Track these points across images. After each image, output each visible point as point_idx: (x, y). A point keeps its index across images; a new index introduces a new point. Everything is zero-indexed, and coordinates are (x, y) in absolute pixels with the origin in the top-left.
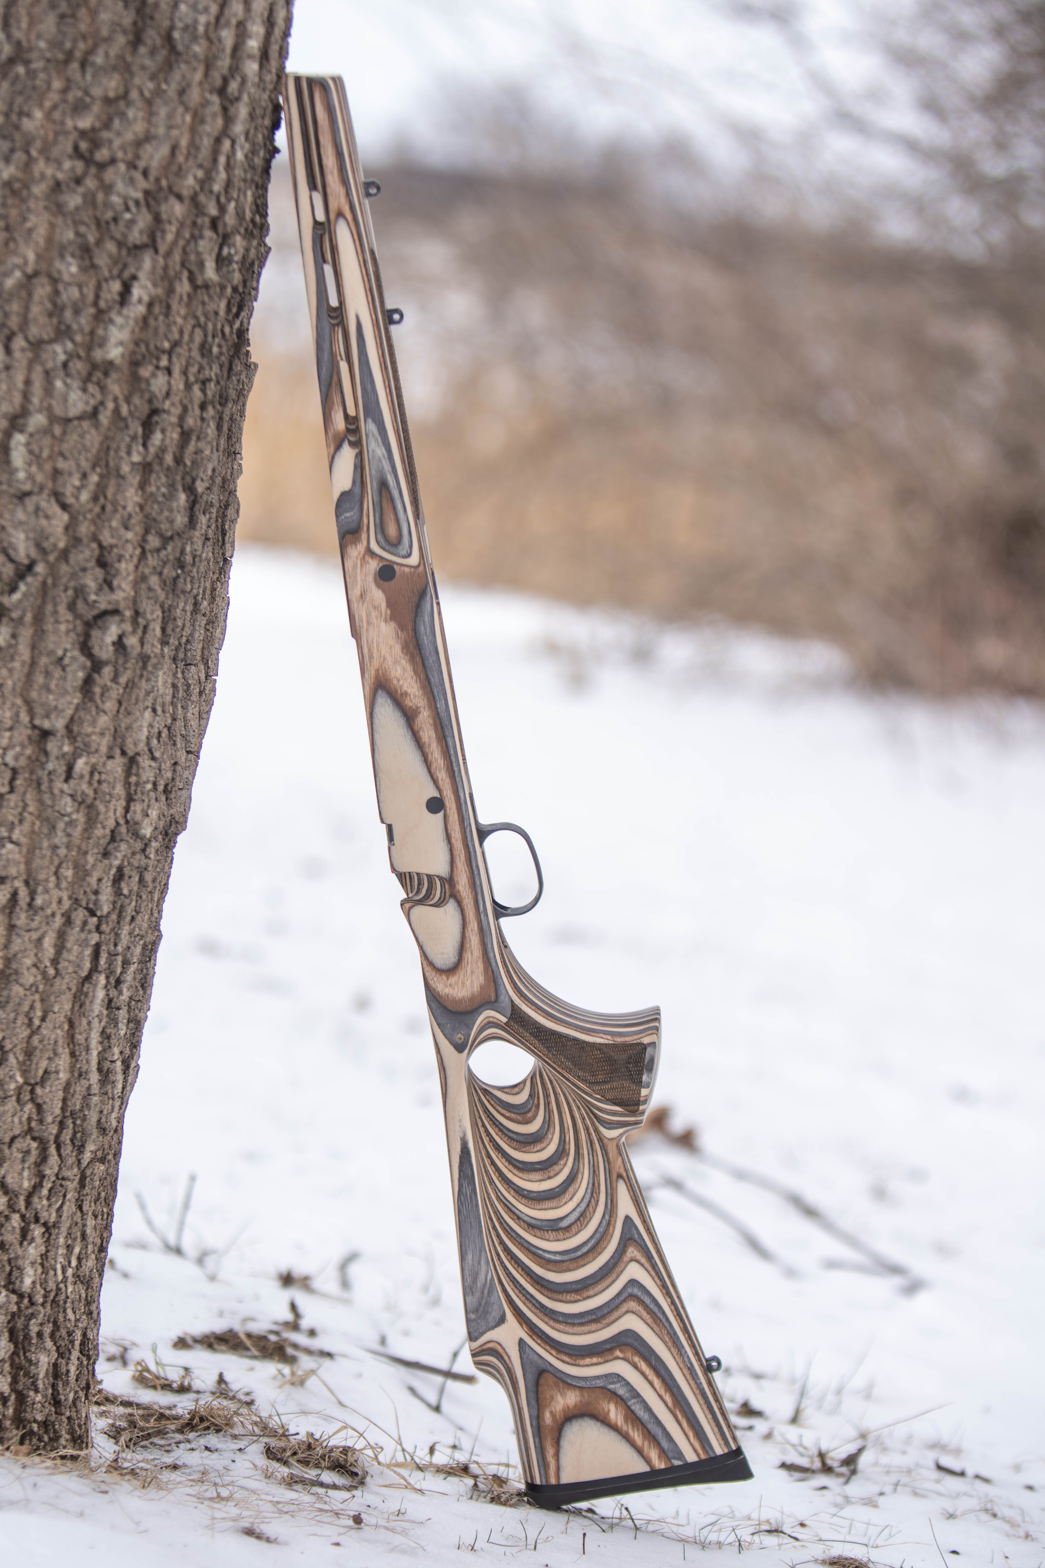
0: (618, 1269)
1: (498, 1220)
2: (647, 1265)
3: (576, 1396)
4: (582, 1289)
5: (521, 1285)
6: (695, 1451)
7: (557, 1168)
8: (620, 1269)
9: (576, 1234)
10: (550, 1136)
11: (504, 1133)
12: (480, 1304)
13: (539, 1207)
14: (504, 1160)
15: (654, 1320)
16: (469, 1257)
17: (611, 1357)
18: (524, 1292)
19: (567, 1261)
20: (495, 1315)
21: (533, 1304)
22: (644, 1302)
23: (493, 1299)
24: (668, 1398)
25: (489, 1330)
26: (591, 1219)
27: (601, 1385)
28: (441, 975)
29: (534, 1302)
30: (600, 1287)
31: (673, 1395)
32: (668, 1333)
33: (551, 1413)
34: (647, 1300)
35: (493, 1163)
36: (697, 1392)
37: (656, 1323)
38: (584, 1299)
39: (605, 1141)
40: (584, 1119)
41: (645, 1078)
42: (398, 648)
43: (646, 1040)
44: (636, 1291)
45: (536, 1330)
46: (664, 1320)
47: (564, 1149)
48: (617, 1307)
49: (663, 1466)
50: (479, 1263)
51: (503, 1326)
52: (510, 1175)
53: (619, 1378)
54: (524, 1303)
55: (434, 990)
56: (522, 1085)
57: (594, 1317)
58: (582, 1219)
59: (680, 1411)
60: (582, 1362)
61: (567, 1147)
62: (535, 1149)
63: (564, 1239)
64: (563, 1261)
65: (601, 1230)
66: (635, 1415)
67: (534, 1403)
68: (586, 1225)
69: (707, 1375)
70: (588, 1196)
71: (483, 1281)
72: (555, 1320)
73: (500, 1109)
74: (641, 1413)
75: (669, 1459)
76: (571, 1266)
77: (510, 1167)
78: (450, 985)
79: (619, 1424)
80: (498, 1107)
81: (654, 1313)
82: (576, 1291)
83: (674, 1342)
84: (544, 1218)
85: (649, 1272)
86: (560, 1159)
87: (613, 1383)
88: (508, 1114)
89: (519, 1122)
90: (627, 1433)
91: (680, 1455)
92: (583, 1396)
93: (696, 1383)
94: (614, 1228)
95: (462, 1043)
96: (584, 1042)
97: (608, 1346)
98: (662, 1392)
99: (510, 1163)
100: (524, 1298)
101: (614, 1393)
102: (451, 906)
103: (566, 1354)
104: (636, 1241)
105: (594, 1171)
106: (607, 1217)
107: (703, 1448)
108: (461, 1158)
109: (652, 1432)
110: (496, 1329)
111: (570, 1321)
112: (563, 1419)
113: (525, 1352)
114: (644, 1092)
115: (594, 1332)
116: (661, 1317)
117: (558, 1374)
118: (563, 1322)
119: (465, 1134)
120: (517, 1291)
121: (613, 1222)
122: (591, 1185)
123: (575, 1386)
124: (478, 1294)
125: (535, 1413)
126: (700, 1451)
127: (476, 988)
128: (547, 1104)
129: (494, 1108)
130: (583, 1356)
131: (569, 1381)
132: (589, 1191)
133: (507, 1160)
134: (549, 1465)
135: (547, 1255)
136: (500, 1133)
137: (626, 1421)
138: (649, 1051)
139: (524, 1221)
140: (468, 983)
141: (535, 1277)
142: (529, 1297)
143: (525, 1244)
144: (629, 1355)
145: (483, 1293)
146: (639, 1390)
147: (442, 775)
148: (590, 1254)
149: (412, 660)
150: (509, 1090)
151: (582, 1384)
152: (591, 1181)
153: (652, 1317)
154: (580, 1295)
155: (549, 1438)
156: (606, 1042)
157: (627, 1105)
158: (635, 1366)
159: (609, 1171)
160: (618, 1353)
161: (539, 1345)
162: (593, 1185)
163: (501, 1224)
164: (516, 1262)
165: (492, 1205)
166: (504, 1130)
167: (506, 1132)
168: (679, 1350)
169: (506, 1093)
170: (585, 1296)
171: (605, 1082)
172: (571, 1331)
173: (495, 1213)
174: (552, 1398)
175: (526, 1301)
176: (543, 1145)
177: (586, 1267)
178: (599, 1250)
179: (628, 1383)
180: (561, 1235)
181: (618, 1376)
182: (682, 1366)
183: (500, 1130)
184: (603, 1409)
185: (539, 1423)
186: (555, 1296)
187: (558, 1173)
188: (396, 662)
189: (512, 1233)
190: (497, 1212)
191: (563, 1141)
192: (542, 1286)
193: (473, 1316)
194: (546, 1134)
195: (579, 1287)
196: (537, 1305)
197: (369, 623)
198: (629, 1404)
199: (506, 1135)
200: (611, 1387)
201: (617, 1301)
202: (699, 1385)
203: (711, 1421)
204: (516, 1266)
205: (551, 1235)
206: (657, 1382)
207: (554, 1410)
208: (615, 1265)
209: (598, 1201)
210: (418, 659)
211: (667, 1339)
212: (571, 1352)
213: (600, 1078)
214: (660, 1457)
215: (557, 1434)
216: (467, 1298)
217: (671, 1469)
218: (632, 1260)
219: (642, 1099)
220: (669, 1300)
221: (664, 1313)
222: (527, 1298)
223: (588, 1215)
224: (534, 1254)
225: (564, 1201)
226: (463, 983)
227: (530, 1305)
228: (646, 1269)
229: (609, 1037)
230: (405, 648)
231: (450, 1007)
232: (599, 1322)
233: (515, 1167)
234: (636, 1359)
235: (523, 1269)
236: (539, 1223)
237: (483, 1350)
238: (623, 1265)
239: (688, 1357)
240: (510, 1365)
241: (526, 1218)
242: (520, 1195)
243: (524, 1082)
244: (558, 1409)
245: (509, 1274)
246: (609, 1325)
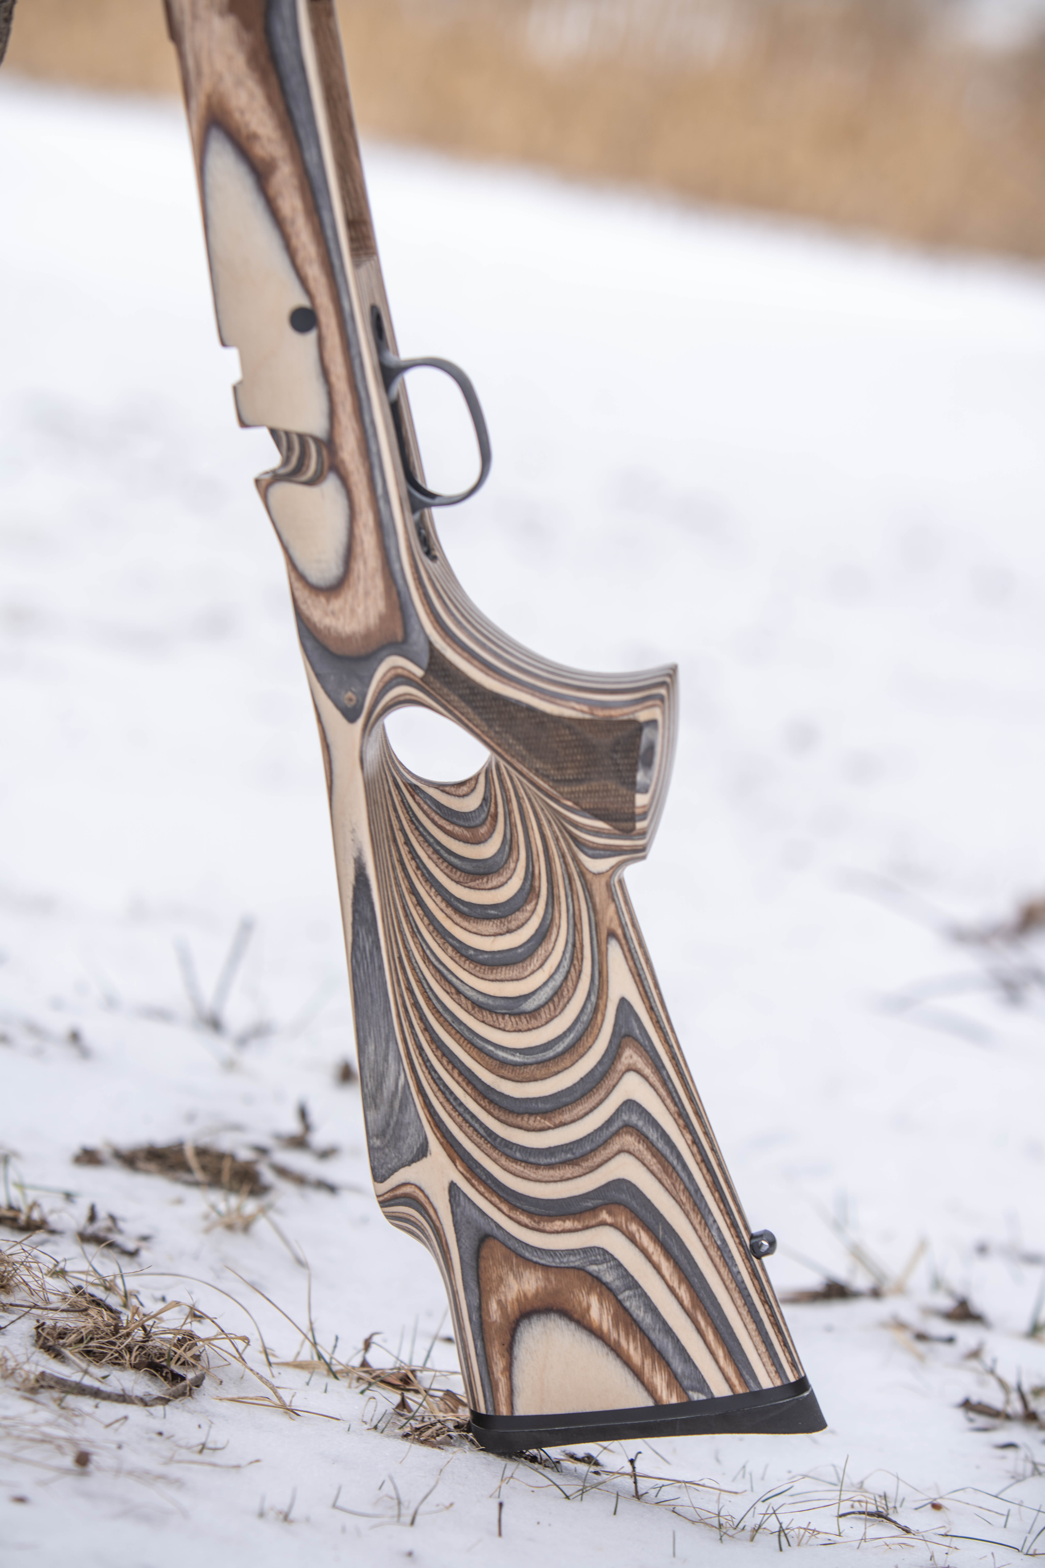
0: (609, 1082)
1: (424, 993)
2: (653, 1078)
3: (537, 1279)
4: (553, 1111)
5: (456, 1098)
6: (727, 1380)
7: (521, 916)
8: (612, 1083)
9: (547, 1023)
10: (512, 865)
11: (441, 857)
12: (388, 1125)
13: (491, 977)
14: (438, 899)
15: (663, 1167)
16: (371, 1048)
17: (593, 1222)
18: (461, 1110)
19: (531, 1064)
20: (411, 1142)
21: (475, 1130)
22: (647, 1138)
23: (408, 1117)
24: (683, 1292)
25: (403, 1166)
26: (570, 999)
27: (577, 1264)
28: (317, 595)
29: (477, 1126)
30: (580, 1109)
31: (691, 1287)
32: (686, 1188)
33: (499, 1302)
34: (653, 1135)
35: (420, 903)
36: (732, 1286)
37: (666, 1172)
38: (557, 1126)
39: (589, 877)
40: (557, 839)
41: (640, 777)
42: (240, 61)
43: (643, 716)
44: (634, 1119)
45: (478, 1171)
46: (679, 1168)
47: (532, 886)
48: (605, 1143)
49: (674, 1400)
50: (386, 1060)
51: (424, 1161)
52: (447, 924)
53: (604, 1255)
54: (460, 1127)
55: (308, 619)
56: (473, 782)
57: (569, 1156)
58: (556, 999)
59: (703, 1314)
60: (548, 1226)
61: (537, 884)
62: (490, 885)
63: (529, 1030)
64: (525, 1065)
65: (585, 1018)
66: (631, 1315)
67: (473, 1285)
68: (562, 1010)
69: (750, 1260)
70: (566, 963)
71: (393, 1088)
72: (508, 1157)
73: (436, 818)
74: (640, 1313)
75: (685, 1390)
76: (538, 1074)
77: (449, 911)
78: (333, 613)
79: (605, 1328)
80: (433, 815)
81: (662, 1155)
82: (544, 1113)
83: (695, 1204)
84: (498, 994)
85: (656, 1090)
86: (526, 901)
87: (595, 1263)
88: (449, 827)
89: (466, 841)
90: (618, 1343)
91: (702, 1385)
92: (548, 1279)
93: (730, 1271)
94: (604, 1016)
95: (354, 707)
96: (544, 714)
97: (589, 1204)
98: (675, 1284)
99: (449, 904)
100: (460, 1119)
101: (597, 1279)
102: (331, 484)
103: (524, 1211)
104: (636, 1040)
105: (575, 925)
106: (593, 998)
107: (740, 1375)
108: (356, 889)
109: (657, 1345)
110: (414, 1165)
111: (532, 1160)
112: (517, 1313)
113: (458, 1205)
114: (641, 800)
115: (568, 1179)
116: (675, 1162)
117: (510, 1243)
118: (522, 1161)
119: (360, 851)
120: (449, 1108)
121: (602, 1007)
122: (570, 946)
123: (536, 1263)
124: (384, 1109)
125: (475, 1302)
126: (735, 1381)
127: (373, 619)
128: (508, 814)
129: (428, 816)
130: (552, 1217)
131: (527, 1255)
132: (568, 955)
133: (444, 899)
134: (497, 1385)
135: (501, 1054)
136: (435, 857)
137: (616, 1325)
138: (647, 733)
139: (467, 998)
140: (360, 610)
141: (479, 1086)
142: (468, 1117)
143: (467, 1033)
144: (622, 1220)
145: (391, 1106)
146: (636, 1277)
147: (314, 272)
148: (567, 1056)
149: (264, 80)
150: (453, 790)
151: (547, 1260)
152: (571, 940)
153: (660, 1162)
154: (550, 1120)
155: (496, 1343)
156: (579, 715)
157: (616, 820)
158: (632, 1239)
159: (595, 926)
160: (604, 1216)
161: (482, 1194)
162: (574, 945)
163: (428, 999)
164: (450, 1062)
165: (413, 969)
166: (442, 852)
167: (446, 855)
168: (703, 1217)
169: (448, 793)
170: (557, 1122)
171: (578, 781)
172: (533, 1175)
173: (419, 981)
174: (501, 1280)
175: (464, 1124)
176: (502, 879)
177: (560, 1076)
178: (581, 1050)
179: (619, 1265)
180: (524, 1024)
181: (605, 1252)
182: (707, 1243)
183: (436, 852)
184: (580, 1303)
185: (481, 1317)
186: (511, 1119)
187: (523, 925)
188: (239, 83)
189: (446, 1016)
190: (422, 981)
191: (530, 875)
192: (491, 1102)
193: (377, 1143)
194: (506, 862)
195: (548, 1106)
196: (482, 1131)
197: (195, 16)
198: (621, 1297)
199: (445, 860)
200: (593, 1268)
201: (606, 1133)
202: (735, 1276)
203: (754, 1334)
204: (450, 1067)
205: (509, 1022)
206: (666, 1267)
207: (503, 1298)
208: (605, 1075)
209: (580, 972)
210: (273, 79)
211: (684, 1199)
212: (533, 1209)
213: (570, 773)
214: (669, 1385)
215: (508, 1337)
216: (368, 1113)
217: (688, 1406)
218: (629, 1069)
219: (638, 811)
220: (688, 1137)
221: (679, 1157)
222: (464, 1119)
223: (565, 993)
224: (481, 1050)
225: (530, 970)
226: (353, 611)
227: (470, 1131)
228: (652, 1085)
229: (585, 708)
230: (253, 60)
231: (333, 648)
232: (578, 1164)
233: (457, 910)
234: (633, 1227)
235: (460, 1074)
236: (491, 1002)
237: (396, 1197)
238: (616, 1076)
239: (718, 1228)
240: (438, 1224)
241: (470, 993)
242: (462, 955)
243: (476, 778)
244: (509, 1299)
245: (437, 1080)
246: (592, 1170)
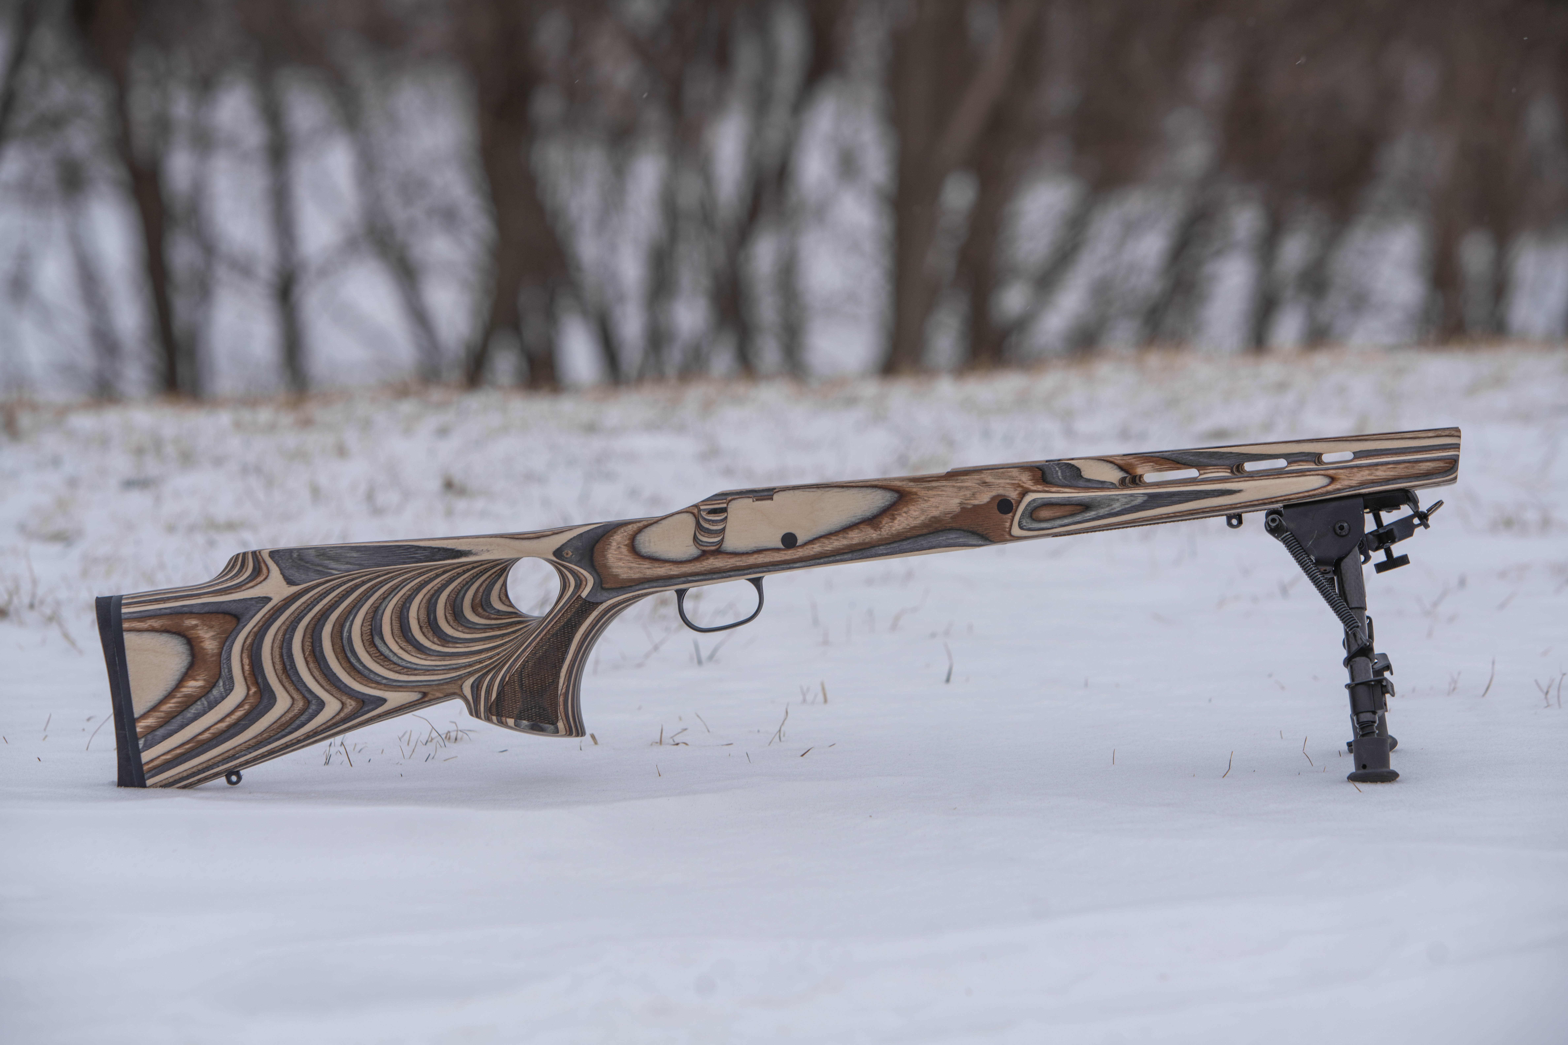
0: (334, 691)
1: (385, 580)
2: (338, 718)
3: (213, 649)
4: (315, 656)
5: (321, 600)
6: (152, 761)
7: (430, 635)
8: (334, 693)
9: (368, 652)
10: (460, 629)
11: (464, 586)
12: (307, 562)
13: (393, 617)
14: (439, 585)
15: (284, 724)
16: (355, 555)
17: (249, 683)
18: (315, 603)
19: (342, 643)
20: (296, 575)
21: (302, 611)
22: (302, 715)
23: (312, 575)
24: (207, 735)
25: (281, 570)
26: (383, 666)
27: (223, 673)
28: (629, 539)
29: (305, 612)
30: (317, 673)
31: (209, 740)
32: (272, 737)
33: (196, 626)
34: (303, 718)
35: (438, 576)
36: (210, 763)
37: (281, 725)
38: (306, 659)
39: (460, 682)
40: (480, 662)
41: (525, 722)
42: (935, 513)
43: (560, 725)
44: (313, 707)
45: (278, 613)
46: (283, 733)
47: (449, 642)
48: (298, 690)
49: (138, 730)
50: (347, 563)
51: (284, 583)
52: (425, 591)
53: (229, 690)
54: (304, 603)
55: (615, 532)
56: (508, 603)
57: (288, 667)
58: (382, 657)
59: (193, 747)
60: (245, 655)
61: (450, 645)
62: (447, 615)
63: (363, 641)
64: (342, 639)
65: (372, 676)
66: (192, 705)
67: (206, 609)
68: (376, 661)
69: (225, 772)
70: (404, 664)
71: (330, 566)
72: (286, 630)
73: (487, 582)
74: (193, 710)
75: (145, 735)
76: (337, 647)
77: (432, 592)
78: (619, 547)
79: (183, 690)
80: (489, 580)
81: (291, 723)
82: (313, 652)
83: (261, 742)
84: (384, 622)
85: (331, 720)
86: (439, 638)
87: (224, 684)
88: (481, 590)
89: (473, 600)
90: (174, 697)
91: (148, 746)
92: (213, 656)
93: (219, 762)
94: (374, 688)
95: (563, 556)
96: (561, 668)
97: (260, 680)
98: (211, 731)
99: (436, 591)
100: (309, 602)
101: (214, 685)
102: (694, 551)
103: (253, 641)
104: (361, 708)
105: (428, 670)
106: (384, 681)
107: (154, 768)
108: (452, 550)
109: (174, 720)
110: (281, 576)
111: (285, 644)
112: (190, 636)
113: (257, 603)
114: (511, 722)
115: (274, 667)
116: (287, 731)
117: (234, 633)
118: (284, 638)
119: (476, 554)
120: (316, 596)
121: (380, 687)
122: (415, 666)
123: (222, 649)
124: (317, 560)
125: (195, 610)
126: (151, 765)
127: (615, 571)
128: (491, 628)
129: (488, 577)
130: (250, 657)
131: (227, 643)
132: (409, 665)
133: (439, 588)
134: (142, 622)
135: (348, 624)
136: (464, 582)
137: (185, 696)
138: (550, 727)
139: (381, 603)
140: (621, 564)
141: (328, 612)
142: (310, 607)
143: (360, 604)
144: (251, 700)
145: (319, 565)
146: (216, 708)
147: (817, 548)
148: (348, 665)
149: (924, 525)
150: (503, 591)
151: (224, 655)
152: (419, 667)
153: (287, 722)
154: (309, 655)
155: (170, 623)
156: (560, 688)
157: (497, 705)
158: (240, 706)
159: (428, 684)
160: (253, 690)
161: (264, 616)
162: (416, 669)
163: (381, 582)
164: (343, 595)
165: (399, 574)
166: (467, 586)
167: (465, 588)
168: (253, 746)
169: (501, 588)
170: (308, 659)
171: (521, 686)
172: (275, 645)
173: (392, 577)
174: (211, 627)
175: (306, 604)
176: (451, 623)
177: (336, 661)
178: (352, 673)
179: (223, 698)
180: (366, 637)
181: (231, 690)
182: (237, 749)
183: (467, 583)
184: (198, 675)
185: (186, 613)
186: (309, 631)
187: (425, 636)
188: (923, 511)
189: (371, 592)
190: (392, 579)
191: (456, 641)
192: (319, 619)
193: (295, 555)
194: (462, 625)
195: (317, 653)
196: (302, 614)
197: (960, 488)
198: (203, 699)
199: (462, 588)
200: (221, 683)
201: (304, 690)
202: (217, 764)
203: (181, 775)
204: (340, 596)
205: (367, 629)
206: (222, 725)
207: (199, 628)
208: (338, 688)
209: (400, 673)
210: (925, 531)
211: (264, 736)
212: (255, 646)
213: (526, 681)
214: (148, 727)
215: (174, 630)
216: (314, 550)
217: (135, 737)
218: (343, 704)
219: (504, 719)
220: (302, 737)
221: (290, 733)
222: (309, 605)
223: (386, 663)
224: (350, 612)
225: (399, 641)
226: (620, 559)
227: (302, 608)
228: (333, 717)
229: (564, 691)
230: (935, 520)
231: (598, 546)
232: (283, 673)
233: (433, 595)
234: (247, 707)
235: (336, 602)
236: (379, 617)
237: (259, 563)
238: (339, 696)
239: (246, 755)
240: (244, 588)
241: (383, 605)
242: (406, 600)
243: (511, 605)
244: (199, 632)
245: (333, 589)
246: (281, 682)
